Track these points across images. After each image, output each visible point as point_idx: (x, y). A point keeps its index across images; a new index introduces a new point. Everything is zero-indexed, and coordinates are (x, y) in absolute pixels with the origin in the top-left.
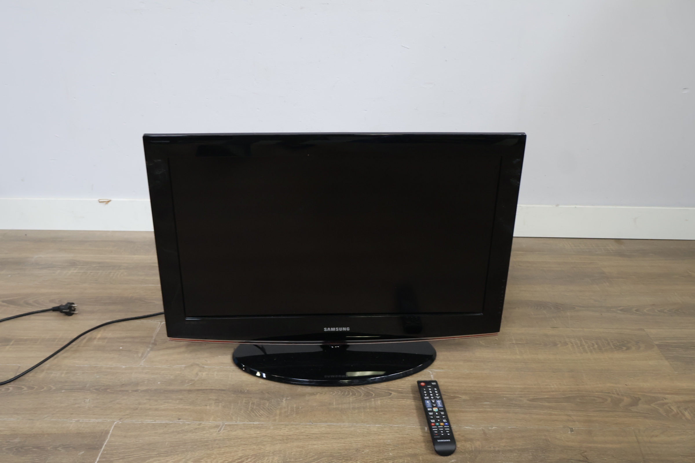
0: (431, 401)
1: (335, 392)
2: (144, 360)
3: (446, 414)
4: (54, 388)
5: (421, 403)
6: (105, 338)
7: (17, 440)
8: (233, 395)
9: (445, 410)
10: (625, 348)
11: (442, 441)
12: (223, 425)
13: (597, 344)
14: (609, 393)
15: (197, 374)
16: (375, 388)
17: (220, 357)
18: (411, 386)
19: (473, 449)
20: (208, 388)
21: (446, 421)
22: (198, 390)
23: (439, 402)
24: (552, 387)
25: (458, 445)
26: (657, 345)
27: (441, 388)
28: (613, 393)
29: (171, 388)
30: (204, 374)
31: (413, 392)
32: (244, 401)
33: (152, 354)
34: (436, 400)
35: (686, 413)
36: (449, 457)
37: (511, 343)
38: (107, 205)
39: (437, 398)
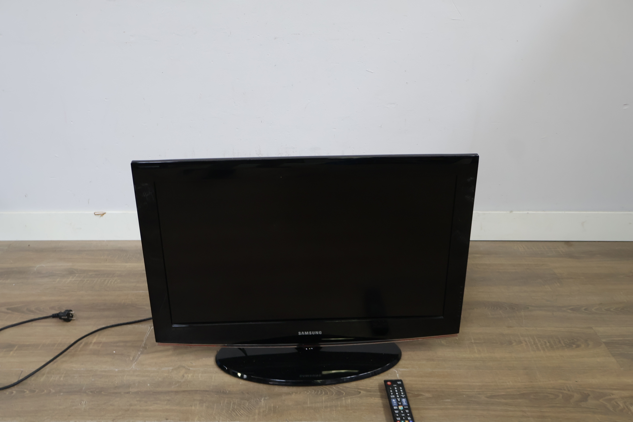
0: (397, 400)
1: (309, 392)
2: (135, 363)
3: (410, 412)
4: (54, 391)
5: (388, 401)
6: (100, 343)
8: (216, 396)
9: (409, 409)
10: (574, 346)
13: (549, 342)
14: (561, 389)
15: (183, 376)
16: (345, 387)
17: (204, 359)
18: (379, 385)
20: (193, 389)
21: (411, 419)
22: (184, 391)
23: (404, 400)
24: (508, 384)
26: (604, 342)
27: (406, 386)
28: (564, 390)
29: (160, 389)
30: (189, 376)
31: (381, 391)
32: (226, 401)
33: (142, 357)
34: (402, 399)
37: (470, 342)
38: (102, 217)
39: (402, 397)
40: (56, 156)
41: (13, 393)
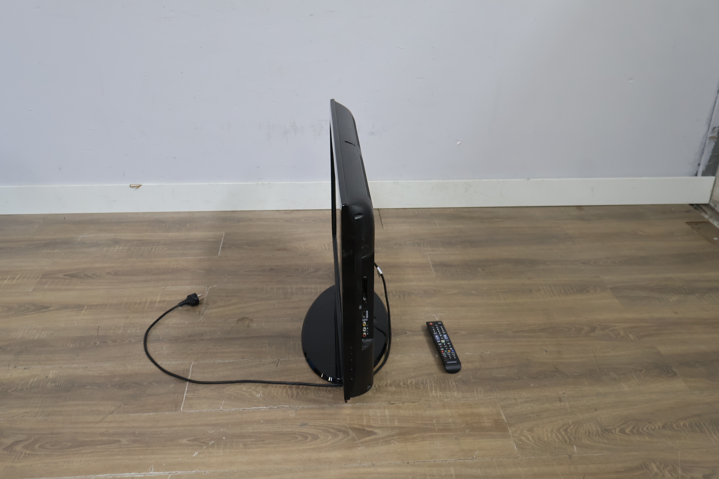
0: (439, 336)
3: (451, 344)
4: (134, 341)
5: (431, 338)
6: (165, 301)
7: (117, 379)
8: (281, 339)
9: (450, 342)
10: (585, 291)
11: (450, 362)
12: (279, 361)
13: (563, 289)
14: (574, 324)
15: (249, 326)
18: (421, 327)
19: (474, 368)
20: (260, 335)
21: (452, 349)
22: (253, 337)
23: (445, 336)
24: (530, 322)
25: (463, 365)
26: (609, 288)
27: (445, 326)
28: (577, 325)
29: (230, 336)
30: (254, 325)
31: (423, 330)
33: (207, 312)
35: (631, 336)
36: (456, 374)
38: (137, 190)
39: (443, 334)
40: (92, 129)
41: (97, 343)
